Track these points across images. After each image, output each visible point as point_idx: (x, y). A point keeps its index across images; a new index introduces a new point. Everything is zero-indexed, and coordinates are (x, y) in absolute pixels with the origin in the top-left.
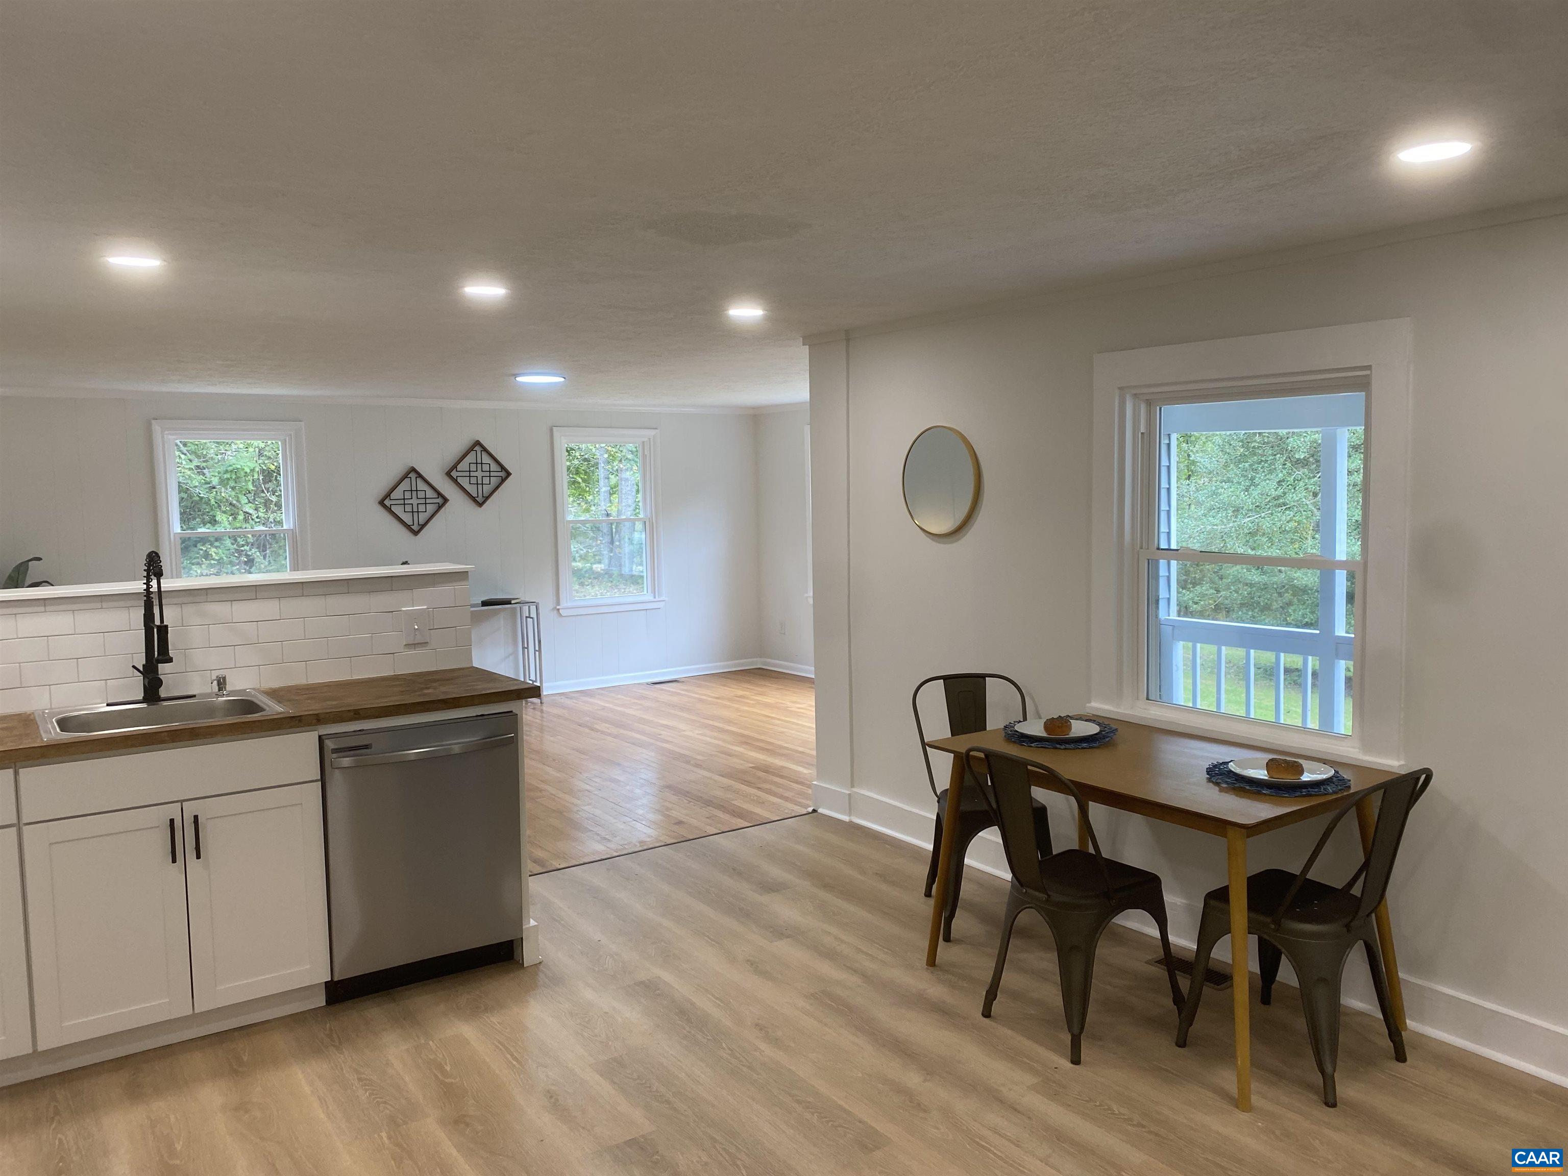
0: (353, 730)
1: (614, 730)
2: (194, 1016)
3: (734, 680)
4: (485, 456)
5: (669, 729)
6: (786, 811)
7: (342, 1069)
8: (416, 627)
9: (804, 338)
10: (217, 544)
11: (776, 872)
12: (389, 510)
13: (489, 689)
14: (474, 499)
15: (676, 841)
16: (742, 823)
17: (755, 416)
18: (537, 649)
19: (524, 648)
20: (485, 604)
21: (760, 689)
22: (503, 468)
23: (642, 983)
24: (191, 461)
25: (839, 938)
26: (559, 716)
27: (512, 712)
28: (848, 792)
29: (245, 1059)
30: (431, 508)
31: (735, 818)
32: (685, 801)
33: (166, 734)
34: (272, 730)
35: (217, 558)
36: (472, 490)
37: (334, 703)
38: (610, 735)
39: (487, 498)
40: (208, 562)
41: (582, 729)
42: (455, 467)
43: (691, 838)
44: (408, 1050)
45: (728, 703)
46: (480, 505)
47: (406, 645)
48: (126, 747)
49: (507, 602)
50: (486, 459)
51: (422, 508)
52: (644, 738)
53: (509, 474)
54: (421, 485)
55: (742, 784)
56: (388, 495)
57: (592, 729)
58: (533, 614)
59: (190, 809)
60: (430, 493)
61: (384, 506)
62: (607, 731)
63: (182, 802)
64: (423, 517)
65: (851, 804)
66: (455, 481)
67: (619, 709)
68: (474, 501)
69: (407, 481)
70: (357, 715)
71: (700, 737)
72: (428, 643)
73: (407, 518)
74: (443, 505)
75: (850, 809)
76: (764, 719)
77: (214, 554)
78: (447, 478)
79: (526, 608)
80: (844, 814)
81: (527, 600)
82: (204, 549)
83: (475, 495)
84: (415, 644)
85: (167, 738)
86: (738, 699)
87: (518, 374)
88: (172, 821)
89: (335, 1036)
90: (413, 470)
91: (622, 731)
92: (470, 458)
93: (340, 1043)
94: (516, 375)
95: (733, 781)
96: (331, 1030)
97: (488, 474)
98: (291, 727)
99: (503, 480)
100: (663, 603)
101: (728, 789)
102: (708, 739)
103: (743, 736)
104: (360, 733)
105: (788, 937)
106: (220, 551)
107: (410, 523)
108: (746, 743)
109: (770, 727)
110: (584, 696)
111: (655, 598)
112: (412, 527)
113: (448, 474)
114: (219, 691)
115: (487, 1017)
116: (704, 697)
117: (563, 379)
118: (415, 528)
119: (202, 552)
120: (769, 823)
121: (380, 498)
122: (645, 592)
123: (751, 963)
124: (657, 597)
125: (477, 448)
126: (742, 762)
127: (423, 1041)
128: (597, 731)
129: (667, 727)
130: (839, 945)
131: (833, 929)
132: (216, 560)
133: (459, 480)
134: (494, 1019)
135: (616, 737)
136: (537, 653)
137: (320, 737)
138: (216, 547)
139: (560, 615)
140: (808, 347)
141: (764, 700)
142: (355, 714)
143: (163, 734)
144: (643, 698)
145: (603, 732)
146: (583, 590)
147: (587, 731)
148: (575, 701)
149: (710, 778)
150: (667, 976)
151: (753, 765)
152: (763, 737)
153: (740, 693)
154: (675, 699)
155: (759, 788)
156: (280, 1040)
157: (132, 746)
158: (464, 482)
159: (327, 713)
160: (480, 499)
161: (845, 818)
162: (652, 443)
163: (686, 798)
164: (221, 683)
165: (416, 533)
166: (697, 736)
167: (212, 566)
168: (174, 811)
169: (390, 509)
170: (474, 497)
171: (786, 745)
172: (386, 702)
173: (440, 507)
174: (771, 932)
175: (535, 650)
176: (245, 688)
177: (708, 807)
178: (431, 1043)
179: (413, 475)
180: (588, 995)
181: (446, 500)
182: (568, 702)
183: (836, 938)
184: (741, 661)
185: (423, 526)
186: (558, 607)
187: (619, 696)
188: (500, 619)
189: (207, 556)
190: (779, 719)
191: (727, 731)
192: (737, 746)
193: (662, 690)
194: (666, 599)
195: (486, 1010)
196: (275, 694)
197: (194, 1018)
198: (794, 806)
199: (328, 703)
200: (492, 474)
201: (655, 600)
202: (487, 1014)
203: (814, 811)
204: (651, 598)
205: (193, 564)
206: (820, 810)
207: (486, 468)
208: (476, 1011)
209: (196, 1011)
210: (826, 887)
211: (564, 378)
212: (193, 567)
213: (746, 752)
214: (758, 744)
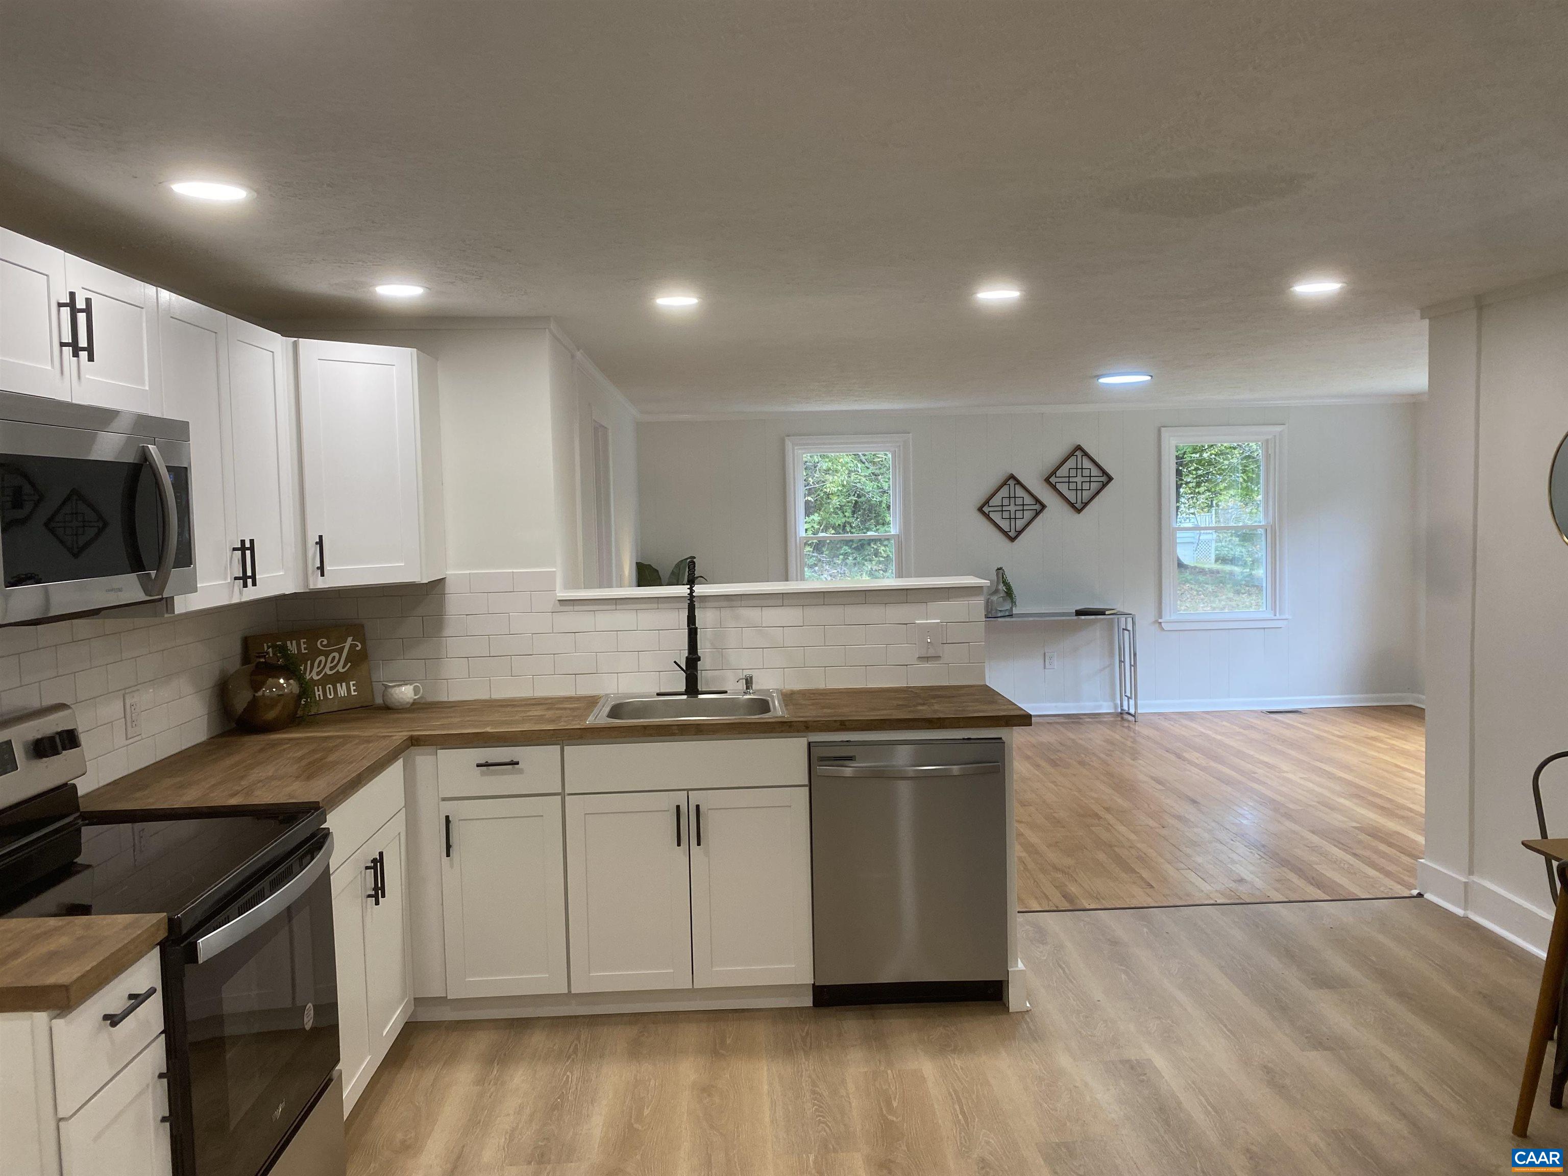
0: (840, 740)
1: (1203, 761)
2: (693, 990)
3: (1369, 716)
4: (1085, 460)
5: (1269, 768)
6: (1382, 889)
7: (801, 1076)
8: (929, 640)
9: (1422, 310)
10: (886, 543)
11: (1339, 964)
12: (987, 516)
13: (983, 711)
14: (1072, 505)
15: (1229, 902)
16: (1314, 892)
17: (1414, 403)
18: (1133, 664)
19: (1120, 661)
20: (1079, 613)
21: (1401, 732)
22: (1104, 473)
23: (1128, 1061)
24: (868, 468)
25: (1397, 1067)
26: (1148, 738)
27: (1001, 738)
28: (1464, 880)
29: (728, 1041)
30: (1028, 515)
31: (1311, 887)
32: (1256, 855)
33: (676, 727)
34: (765, 732)
35: (885, 555)
36: (1071, 496)
37: (829, 711)
38: (1197, 766)
39: (1086, 504)
40: (877, 559)
41: (1167, 755)
42: (1054, 473)
43: (1248, 901)
44: (866, 1072)
45: (1354, 745)
46: (1079, 511)
47: (919, 658)
48: (644, 735)
49: (1101, 612)
50: (1087, 464)
51: (1019, 515)
52: (1233, 774)
53: (1110, 479)
54: (1020, 492)
55: (1335, 846)
56: (987, 502)
57: (1179, 757)
58: (1130, 627)
59: (695, 798)
60: (1028, 500)
61: (983, 513)
62: (1196, 761)
63: (688, 790)
64: (1020, 524)
65: (1467, 894)
66: (1054, 487)
67: (1219, 737)
68: (1073, 507)
69: (1006, 488)
70: (843, 726)
71: (1302, 782)
72: (940, 657)
73: (1004, 525)
74: (1041, 511)
75: (1466, 901)
76: (1394, 769)
77: (882, 552)
78: (1045, 485)
79: (1123, 619)
80: (1459, 907)
81: (1126, 611)
82: (875, 547)
83: (1073, 501)
84: (928, 657)
85: (677, 732)
86: (1369, 741)
87: (1102, 375)
88: (678, 807)
89: (808, 1040)
90: (1012, 477)
91: (1212, 764)
92: (1071, 463)
93: (811, 1048)
94: (1099, 377)
95: (1326, 841)
96: (807, 1033)
97: (1088, 479)
98: (782, 732)
99: (1104, 485)
100: (1285, 622)
101: (1314, 849)
102: (1311, 785)
103: (1357, 786)
104: (848, 744)
105: (1326, 1049)
106: (888, 549)
107: (1007, 529)
108: (1358, 796)
109: (1400, 780)
110: (1185, 719)
111: (1275, 615)
112: (1010, 534)
113: (1047, 480)
114: (747, 689)
115: (953, 1059)
116: (1325, 735)
117: (1150, 378)
118: (1012, 534)
119: (873, 550)
120: (1354, 900)
121: (979, 505)
122: (1265, 609)
123: (1267, 1070)
124: (1278, 614)
125: (1078, 453)
126: (1345, 819)
127: (882, 1068)
128: (1184, 759)
129: (1266, 764)
130: (1393, 1075)
131: (1395, 1056)
132: (884, 558)
133: (1058, 486)
134: (957, 1062)
135: (1203, 769)
136: (1133, 668)
137: (809, 744)
138: (885, 546)
139: (1163, 629)
140: (1427, 320)
141: (1404, 746)
142: (841, 725)
143: (674, 727)
144: (1251, 727)
145: (1190, 763)
146: (1238, 599)
147: (1173, 758)
148: (1172, 723)
149: (1294, 832)
150: (1160, 1062)
151: (1358, 825)
152: (1382, 792)
153: (1373, 733)
154: (1288, 733)
155: (1355, 855)
156: (761, 1031)
157: (651, 735)
158: (1062, 488)
159: (815, 721)
160: (1079, 506)
161: (1460, 912)
162: (1277, 441)
163: (1259, 853)
164: (749, 682)
165: (1012, 539)
166: (1299, 781)
167: (880, 562)
168: (680, 798)
169: (989, 515)
170: (1073, 504)
171: (1411, 806)
172: (877, 715)
173: (1037, 514)
174: (1306, 1038)
175: (1131, 665)
176: (768, 688)
177: (1284, 868)
178: (889, 1072)
179: (1011, 482)
180: (1064, 1061)
181: (1043, 507)
182: (1166, 724)
183: (1393, 1066)
184: (1384, 695)
185: (1019, 533)
186: (1160, 621)
187: (1224, 723)
188: (1096, 630)
189: (876, 554)
190: (1413, 772)
191: (1340, 779)
192: (1345, 798)
193: (1276, 720)
194: (1290, 617)
195: (954, 1051)
196: (789, 697)
197: (693, 992)
198: (1395, 884)
199: (825, 710)
200: (1092, 479)
201: (1275, 618)
202: (953, 1055)
203: (1420, 895)
204: (1271, 616)
205: (866, 561)
206: (1428, 896)
207: (1086, 473)
208: (945, 1048)
209: (695, 987)
210: (1402, 996)
211: (1151, 376)
212: (865, 563)
213: (1355, 808)
214: (1370, 798)
